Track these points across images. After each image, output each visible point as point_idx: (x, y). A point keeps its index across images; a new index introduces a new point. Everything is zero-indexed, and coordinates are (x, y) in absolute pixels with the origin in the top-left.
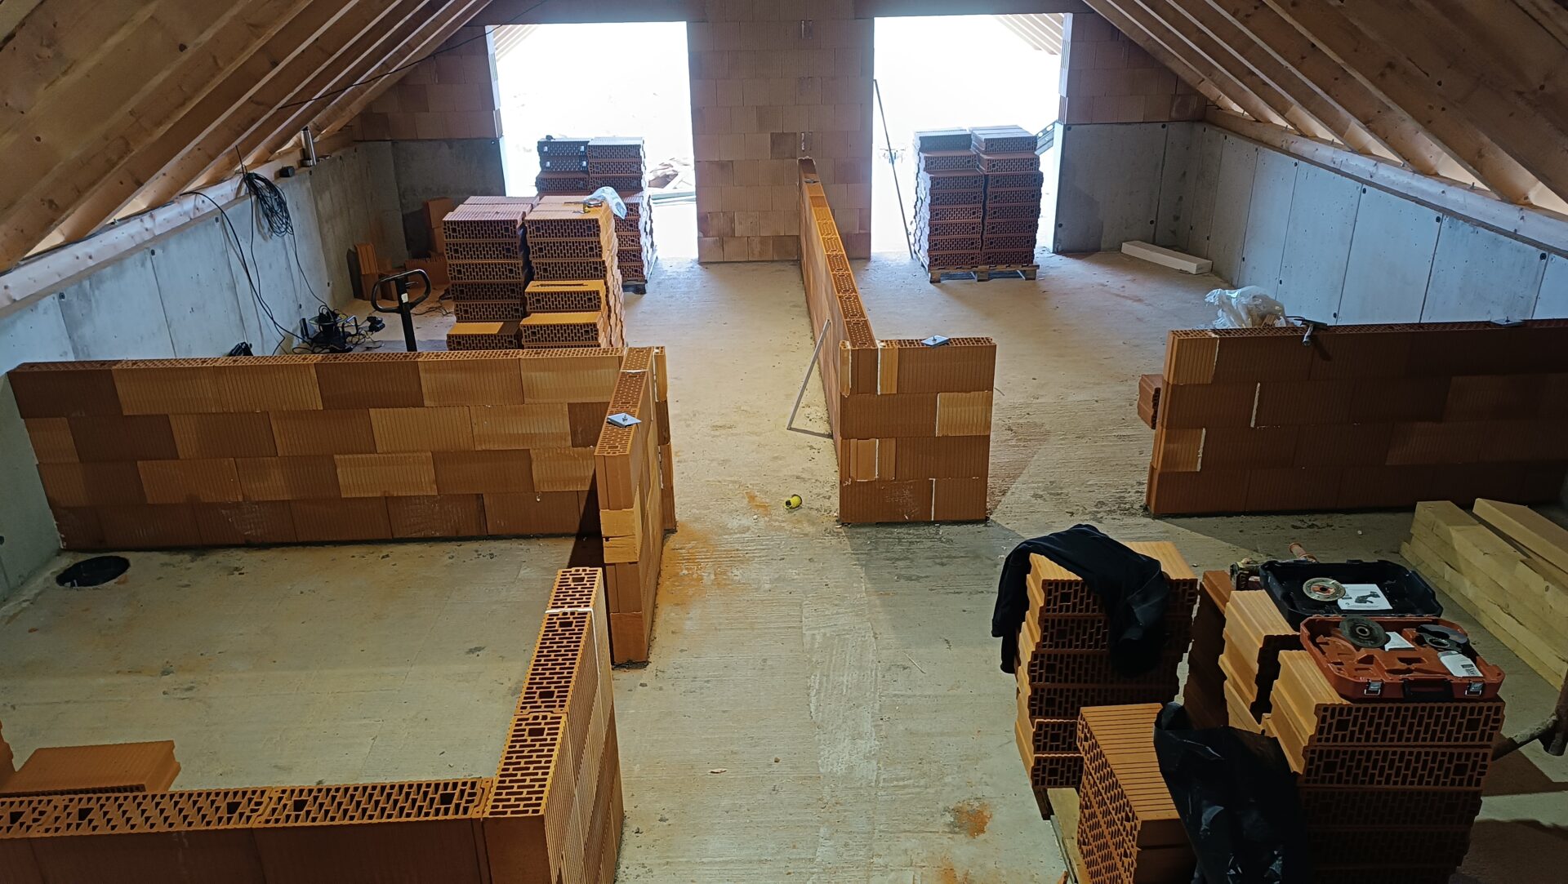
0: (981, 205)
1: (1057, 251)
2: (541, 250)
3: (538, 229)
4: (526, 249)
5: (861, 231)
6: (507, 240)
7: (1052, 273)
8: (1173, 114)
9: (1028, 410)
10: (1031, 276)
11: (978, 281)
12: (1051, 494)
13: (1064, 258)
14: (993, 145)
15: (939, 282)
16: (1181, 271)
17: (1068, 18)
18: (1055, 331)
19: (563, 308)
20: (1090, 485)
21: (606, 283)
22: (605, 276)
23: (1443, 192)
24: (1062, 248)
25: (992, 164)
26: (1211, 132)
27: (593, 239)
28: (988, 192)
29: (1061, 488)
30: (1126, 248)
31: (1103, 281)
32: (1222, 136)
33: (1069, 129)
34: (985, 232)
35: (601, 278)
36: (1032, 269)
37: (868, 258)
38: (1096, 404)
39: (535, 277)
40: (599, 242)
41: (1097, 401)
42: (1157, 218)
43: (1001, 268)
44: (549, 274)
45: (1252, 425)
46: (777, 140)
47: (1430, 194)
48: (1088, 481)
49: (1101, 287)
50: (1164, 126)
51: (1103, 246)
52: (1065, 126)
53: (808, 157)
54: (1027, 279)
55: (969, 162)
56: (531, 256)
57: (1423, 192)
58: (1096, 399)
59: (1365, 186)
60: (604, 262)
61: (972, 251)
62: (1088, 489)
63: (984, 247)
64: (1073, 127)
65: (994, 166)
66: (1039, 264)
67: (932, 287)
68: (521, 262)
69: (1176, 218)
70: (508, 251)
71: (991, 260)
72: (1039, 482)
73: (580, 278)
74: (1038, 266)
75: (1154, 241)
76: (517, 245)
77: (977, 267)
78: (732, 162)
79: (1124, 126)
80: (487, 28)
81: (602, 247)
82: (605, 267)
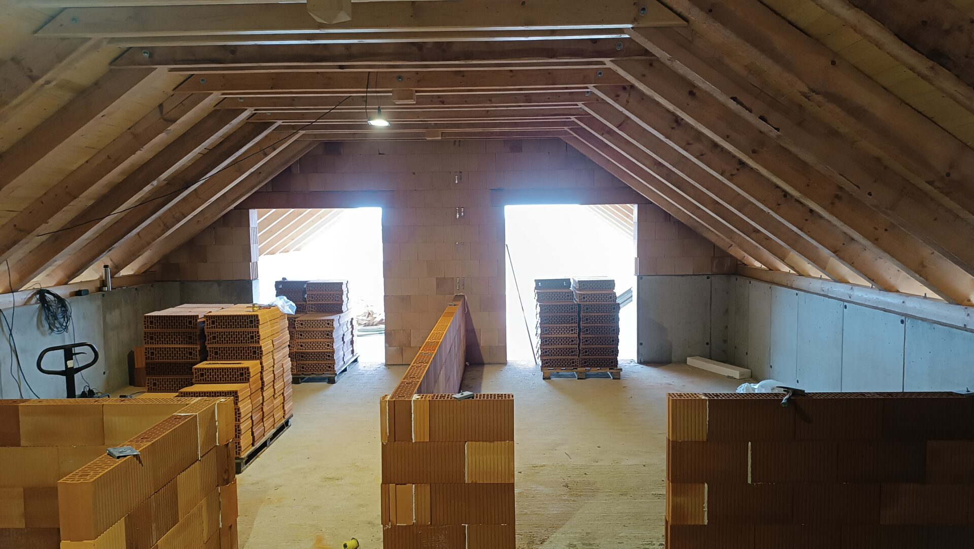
0: (577, 325)
1: (640, 362)
2: (214, 338)
3: (213, 323)
4: (202, 336)
5: (500, 345)
6: (190, 330)
7: (634, 376)
8: (714, 270)
9: (586, 471)
10: (617, 374)
11: (578, 379)
12: (584, 544)
13: (644, 367)
14: (583, 284)
15: (549, 378)
16: (729, 377)
17: (635, 208)
18: (625, 413)
19: (221, 381)
20: (622, 536)
21: (261, 363)
22: (261, 358)
23: (903, 302)
24: (646, 359)
25: (583, 297)
26: (741, 280)
27: (254, 329)
28: (581, 316)
29: (595, 539)
30: (690, 360)
31: (670, 381)
32: (748, 282)
33: (641, 278)
34: (581, 344)
35: (256, 359)
36: (618, 371)
37: (505, 363)
38: (644, 468)
39: (208, 358)
40: (258, 332)
41: (644, 466)
42: (711, 341)
43: (594, 370)
44: (218, 355)
45: (750, 481)
46: (441, 282)
47: (894, 305)
48: (620, 533)
49: (667, 385)
50: (708, 278)
51: (673, 359)
52: (638, 276)
53: (461, 294)
54: (614, 379)
55: (568, 296)
56: (207, 342)
57: (889, 304)
58: (644, 464)
59: (845, 303)
60: (261, 347)
61: (573, 357)
62: (618, 541)
63: (581, 355)
64: (644, 277)
65: (584, 298)
66: (622, 368)
67: (544, 382)
68: (199, 347)
69: (725, 341)
70: (190, 339)
71: (586, 363)
72: (576, 533)
73: (239, 359)
74: (621, 369)
75: (711, 357)
76: (198, 334)
77: (576, 369)
78: (410, 296)
79: (680, 277)
80: (251, 211)
81: (261, 336)
82: (262, 351)
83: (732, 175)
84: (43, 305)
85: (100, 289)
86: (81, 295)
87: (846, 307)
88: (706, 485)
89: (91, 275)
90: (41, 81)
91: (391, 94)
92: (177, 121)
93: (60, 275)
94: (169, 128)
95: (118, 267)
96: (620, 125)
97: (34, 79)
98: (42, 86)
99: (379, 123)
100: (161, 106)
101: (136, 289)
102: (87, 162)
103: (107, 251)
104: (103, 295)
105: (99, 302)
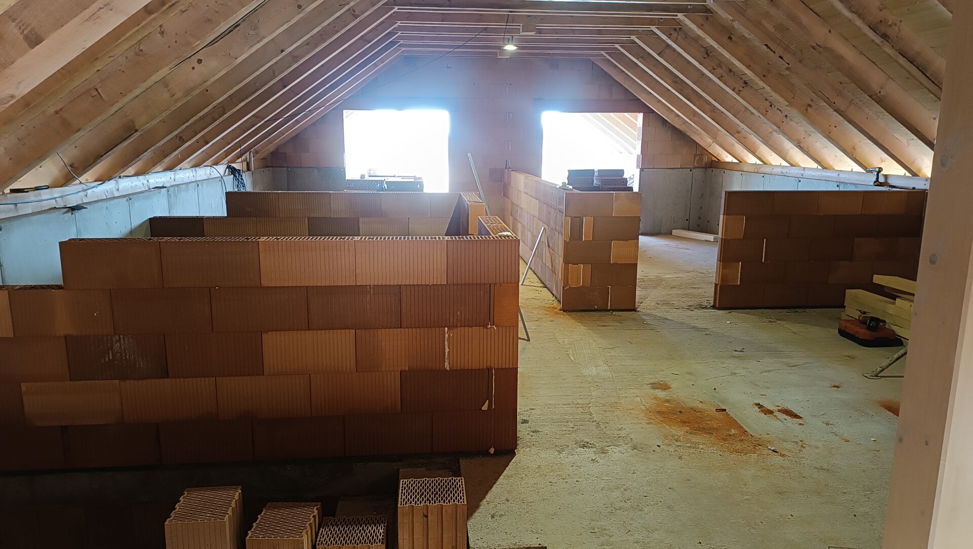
8: (696, 164)
12: (665, 303)
14: (602, 173)
17: (640, 116)
23: (838, 175)
24: (643, 232)
25: (604, 181)
26: (716, 171)
29: (669, 302)
30: (674, 232)
32: (722, 172)
33: (643, 171)
41: (677, 278)
42: (689, 218)
45: (763, 261)
46: (493, 172)
47: (832, 177)
50: (691, 170)
52: (640, 169)
55: (591, 181)
57: (828, 177)
59: (800, 179)
69: (700, 218)
72: (657, 300)
75: (690, 229)
78: (469, 182)
79: (671, 170)
80: (344, 112)
83: (740, 91)
87: (800, 181)
88: (740, 263)
96: (660, 53)
99: (510, 48)
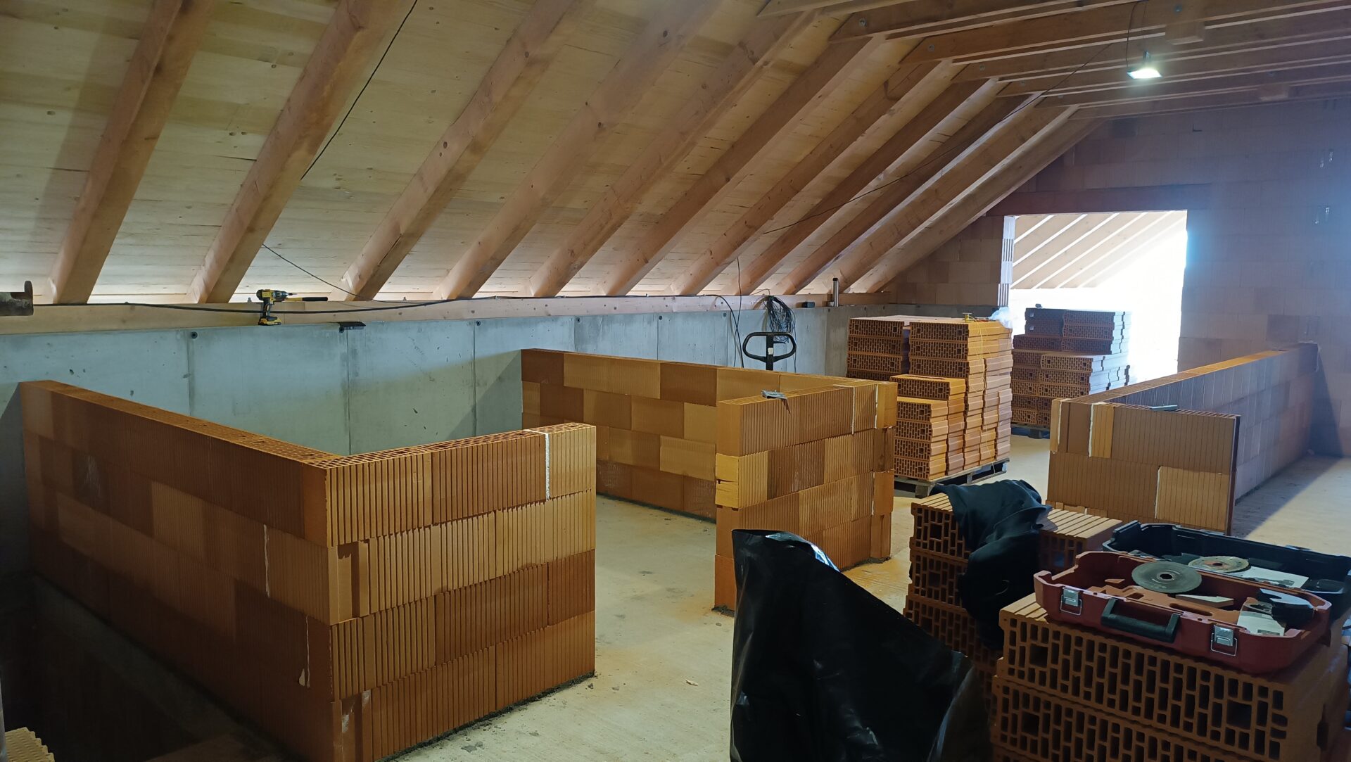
2: (918, 348)
3: (919, 331)
4: (907, 346)
6: (894, 339)
19: (917, 394)
21: (967, 383)
22: (967, 376)
27: (961, 342)
35: (961, 377)
40: (966, 346)
44: (920, 367)
46: (1276, 322)
53: (1314, 343)
56: (910, 353)
60: (968, 363)
68: (901, 358)
70: (893, 348)
73: (941, 375)
76: (901, 343)
78: (1220, 340)
80: (1006, 218)
81: (969, 351)
82: (968, 368)
84: (769, 310)
85: (827, 304)
86: (806, 307)
89: (818, 287)
90: (759, 63)
91: (1164, 34)
92: (902, 99)
93: (788, 284)
94: (892, 108)
95: (848, 282)
97: (754, 61)
98: (762, 67)
99: (1146, 74)
100: (886, 84)
101: (865, 308)
102: (811, 153)
103: (833, 260)
104: (829, 310)
105: (824, 317)
